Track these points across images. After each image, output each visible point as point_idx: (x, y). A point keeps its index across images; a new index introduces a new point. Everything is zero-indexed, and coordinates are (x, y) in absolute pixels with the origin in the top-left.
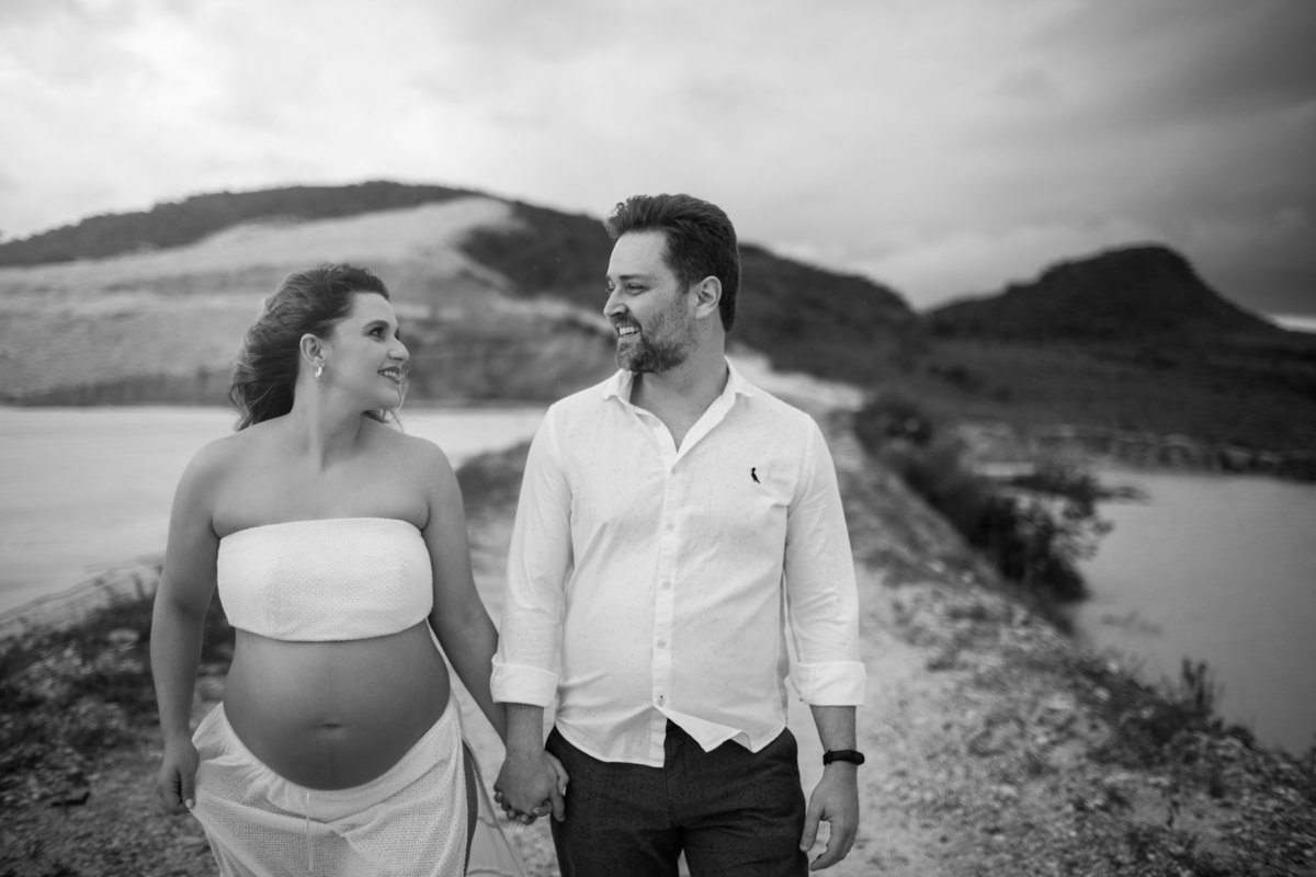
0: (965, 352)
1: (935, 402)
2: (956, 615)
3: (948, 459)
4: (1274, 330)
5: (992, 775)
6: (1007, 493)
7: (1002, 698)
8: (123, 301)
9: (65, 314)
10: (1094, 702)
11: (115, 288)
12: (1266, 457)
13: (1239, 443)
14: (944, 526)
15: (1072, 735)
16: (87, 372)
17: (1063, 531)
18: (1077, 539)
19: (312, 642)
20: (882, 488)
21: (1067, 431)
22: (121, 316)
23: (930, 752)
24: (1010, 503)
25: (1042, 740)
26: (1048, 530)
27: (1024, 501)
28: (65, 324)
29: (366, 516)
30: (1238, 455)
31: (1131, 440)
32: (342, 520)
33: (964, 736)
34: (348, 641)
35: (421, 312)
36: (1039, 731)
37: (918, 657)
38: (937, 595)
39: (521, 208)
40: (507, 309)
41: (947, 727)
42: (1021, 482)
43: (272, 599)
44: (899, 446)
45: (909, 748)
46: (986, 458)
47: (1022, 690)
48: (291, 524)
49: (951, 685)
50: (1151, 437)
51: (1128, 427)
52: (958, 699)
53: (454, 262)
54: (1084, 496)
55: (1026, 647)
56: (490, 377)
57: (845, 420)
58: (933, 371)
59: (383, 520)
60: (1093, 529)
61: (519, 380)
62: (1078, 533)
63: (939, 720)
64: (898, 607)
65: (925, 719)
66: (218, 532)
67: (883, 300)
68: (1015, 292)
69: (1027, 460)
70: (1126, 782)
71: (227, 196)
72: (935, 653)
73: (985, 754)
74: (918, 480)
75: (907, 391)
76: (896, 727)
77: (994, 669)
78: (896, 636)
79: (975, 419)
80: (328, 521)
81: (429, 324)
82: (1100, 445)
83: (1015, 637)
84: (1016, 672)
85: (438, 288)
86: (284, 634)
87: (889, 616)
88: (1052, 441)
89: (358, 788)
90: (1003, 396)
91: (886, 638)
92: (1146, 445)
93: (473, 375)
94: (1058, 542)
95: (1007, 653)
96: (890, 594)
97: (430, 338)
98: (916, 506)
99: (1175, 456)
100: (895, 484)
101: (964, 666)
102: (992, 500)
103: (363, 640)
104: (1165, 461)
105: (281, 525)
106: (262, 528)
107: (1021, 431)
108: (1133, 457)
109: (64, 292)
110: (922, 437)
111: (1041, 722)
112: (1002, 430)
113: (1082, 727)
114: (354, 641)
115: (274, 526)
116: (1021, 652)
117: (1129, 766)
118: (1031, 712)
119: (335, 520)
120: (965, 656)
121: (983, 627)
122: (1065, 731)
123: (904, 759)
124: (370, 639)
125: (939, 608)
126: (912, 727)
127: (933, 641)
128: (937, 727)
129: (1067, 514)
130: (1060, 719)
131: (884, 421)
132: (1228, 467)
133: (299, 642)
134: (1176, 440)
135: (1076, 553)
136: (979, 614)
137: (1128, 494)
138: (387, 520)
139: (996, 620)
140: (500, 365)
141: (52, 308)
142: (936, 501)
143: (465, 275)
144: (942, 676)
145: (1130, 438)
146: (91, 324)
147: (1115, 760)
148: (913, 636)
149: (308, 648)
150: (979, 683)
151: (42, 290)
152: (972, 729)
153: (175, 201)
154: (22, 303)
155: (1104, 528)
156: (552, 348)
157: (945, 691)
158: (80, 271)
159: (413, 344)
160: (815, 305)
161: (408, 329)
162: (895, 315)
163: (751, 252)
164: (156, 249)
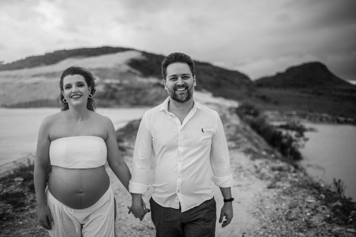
0: (265, 91)
1: (258, 105)
2: (273, 169)
3: (263, 121)
4: (349, 84)
5: (295, 228)
6: (280, 130)
7: (292, 198)
8: (37, 79)
9: (21, 83)
10: (321, 199)
11: (35, 76)
12: (349, 119)
13: (342, 116)
14: (262, 140)
15: (317, 212)
16: (27, 98)
17: (295, 141)
18: (299, 143)
19: (76, 169)
20: (245, 129)
21: (294, 113)
22: (36, 83)
23: (273, 219)
24: (280, 133)
25: (308, 214)
26: (291, 140)
27: (284, 132)
28: (21, 86)
29: (91, 136)
30: (342, 119)
31: (312, 115)
32: (84, 136)
33: (283, 213)
34: (85, 169)
35: (117, 81)
36: (307, 210)
37: (265, 184)
38: (267, 163)
39: (144, 53)
40: (140, 80)
41: (277, 210)
42: (282, 127)
43: (65, 157)
44: (250, 117)
45: (265, 217)
46: (273, 120)
47: (298, 195)
48: (70, 137)
49: (276, 194)
50: (317, 114)
51: (311, 111)
52: (279, 199)
53: (126, 68)
54: (301, 131)
55: (296, 180)
56: (136, 99)
57: (233, 110)
58: (257, 96)
59: (95, 137)
60: (303, 140)
61: (144, 100)
62: (299, 141)
63: (274, 207)
64: (256, 167)
65: (270, 206)
66: (51, 140)
67: (244, 77)
68: (279, 75)
69: (284, 120)
70: (340, 231)
71: (65, 51)
72: (269, 182)
73: (291, 220)
74: (255, 127)
75: (250, 102)
76: (260, 209)
77: (288, 188)
78: (256, 177)
79: (269, 109)
80: (80, 137)
81: (120, 85)
82: (304, 116)
83: (292, 176)
84: (295, 189)
85: (122, 75)
86: (68, 167)
87: (254, 170)
88: (290, 115)
89: (86, 209)
90: (276, 103)
91: (253, 177)
92: (316, 116)
93: (132, 99)
94: (294, 144)
95: (291, 182)
96: (252, 162)
97: (120, 89)
98: (254, 134)
99: (324, 119)
100: (248, 128)
101: (279, 187)
102: (275, 132)
103: (89, 169)
104: (321, 121)
105: (68, 138)
106: (62, 138)
107: (281, 113)
108: (312, 120)
109: (21, 77)
110: (256, 114)
111: (307, 207)
112: (276, 112)
113: (320, 209)
114: (87, 169)
115: (66, 138)
116: (295, 182)
117: (339, 225)
118: (303, 203)
119: (82, 136)
120: (278, 184)
121: (282, 173)
122: (315, 210)
123: (265, 222)
124: (91, 169)
125: (268, 167)
126: (265, 209)
127: (268, 179)
128: (274, 209)
129: (296, 136)
130: (312, 206)
131: (244, 111)
132: (339, 122)
133: (72, 169)
134: (324, 115)
135: (299, 147)
136: (280, 169)
137: (312, 130)
138: (96, 137)
139: (285, 171)
140: (139, 96)
141: (18, 81)
142: (260, 132)
143: (129, 72)
144: (272, 190)
145: (312, 114)
146: (28, 86)
147: (334, 222)
148: (262, 177)
149: (75, 171)
150: (285, 193)
151: (15, 77)
152: (285, 210)
153: (51, 53)
154: (9, 80)
155: (306, 140)
156: (153, 91)
157: (274, 196)
158: (25, 71)
159: (115, 90)
160: (225, 79)
161: (114, 86)
162: (246, 81)
163: (206, 64)
164: (46, 65)
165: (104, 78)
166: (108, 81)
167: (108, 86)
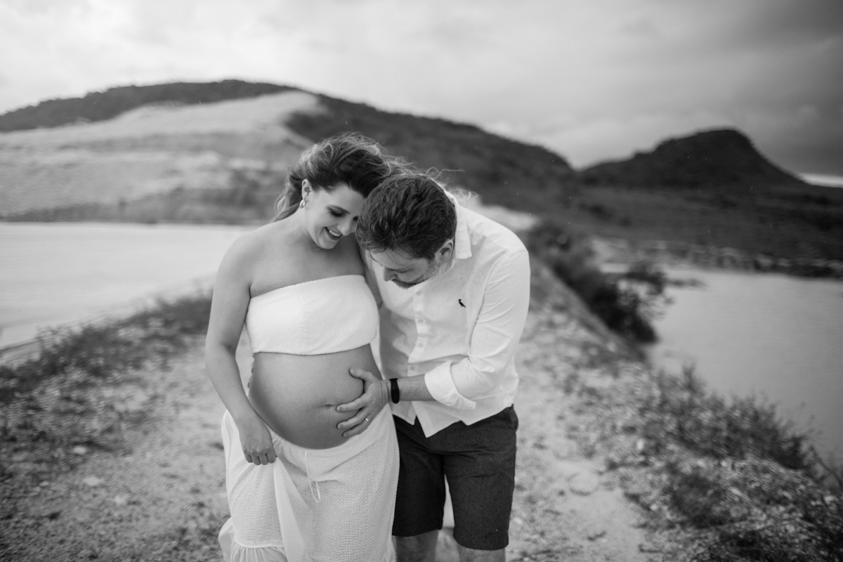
0: (603, 195)
1: (573, 224)
3: (579, 260)
4: (802, 183)
6: (615, 282)
8: (70, 156)
9: (33, 164)
11: (65, 147)
12: (782, 263)
13: (768, 254)
16: (49, 200)
17: (645, 302)
18: (653, 308)
21: (661, 245)
22: (69, 165)
26: (636, 301)
27: (623, 285)
28: (33, 170)
30: (765, 261)
31: (701, 252)
35: (259, 165)
39: (324, 99)
44: (555, 252)
46: (610, 261)
50: (713, 249)
51: (701, 242)
53: (282, 133)
54: (657, 283)
58: (583, 207)
60: (663, 302)
62: (654, 305)
66: (252, 293)
67: (553, 161)
68: (640, 157)
71: (134, 89)
74: (561, 271)
75: (559, 219)
79: (604, 236)
81: (265, 173)
82: (681, 254)
85: (270, 150)
86: (312, 351)
88: (652, 251)
90: (626, 223)
92: (710, 254)
94: (642, 309)
97: (266, 182)
99: (727, 262)
104: (720, 264)
107: (633, 245)
108: (701, 261)
109: (31, 149)
110: (565, 247)
112: (622, 244)
129: (648, 293)
131: (546, 237)
132: (758, 268)
134: (728, 252)
135: (652, 316)
141: (24, 160)
143: (288, 142)
145: (701, 250)
146: (50, 170)
151: (18, 148)
153: (100, 91)
154: (5, 156)
155: (669, 301)
158: (39, 136)
159: (255, 186)
160: (511, 164)
161: (251, 176)
162: (560, 170)
163: (471, 129)
164: (88, 122)
165: (229, 155)
166: (237, 164)
167: (239, 175)
